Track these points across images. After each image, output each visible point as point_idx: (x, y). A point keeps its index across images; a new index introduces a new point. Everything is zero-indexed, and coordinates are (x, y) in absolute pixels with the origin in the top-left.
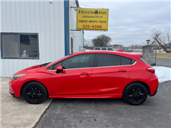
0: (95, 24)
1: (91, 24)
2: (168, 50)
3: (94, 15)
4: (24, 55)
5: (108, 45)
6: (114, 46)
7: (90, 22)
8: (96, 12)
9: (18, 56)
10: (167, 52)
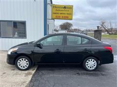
0: (64, 15)
1: (61, 15)
2: (110, 33)
3: (63, 9)
4: (16, 36)
5: (71, 29)
6: (75, 29)
7: (61, 14)
8: (65, 7)
9: (12, 36)
10: (110, 34)
